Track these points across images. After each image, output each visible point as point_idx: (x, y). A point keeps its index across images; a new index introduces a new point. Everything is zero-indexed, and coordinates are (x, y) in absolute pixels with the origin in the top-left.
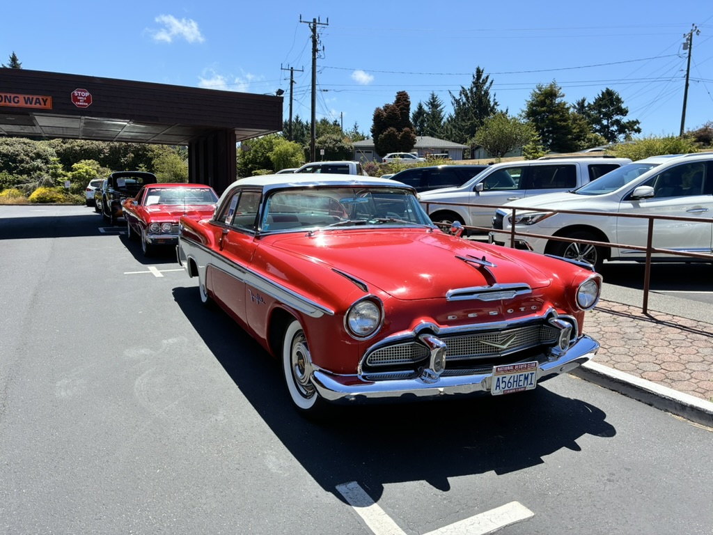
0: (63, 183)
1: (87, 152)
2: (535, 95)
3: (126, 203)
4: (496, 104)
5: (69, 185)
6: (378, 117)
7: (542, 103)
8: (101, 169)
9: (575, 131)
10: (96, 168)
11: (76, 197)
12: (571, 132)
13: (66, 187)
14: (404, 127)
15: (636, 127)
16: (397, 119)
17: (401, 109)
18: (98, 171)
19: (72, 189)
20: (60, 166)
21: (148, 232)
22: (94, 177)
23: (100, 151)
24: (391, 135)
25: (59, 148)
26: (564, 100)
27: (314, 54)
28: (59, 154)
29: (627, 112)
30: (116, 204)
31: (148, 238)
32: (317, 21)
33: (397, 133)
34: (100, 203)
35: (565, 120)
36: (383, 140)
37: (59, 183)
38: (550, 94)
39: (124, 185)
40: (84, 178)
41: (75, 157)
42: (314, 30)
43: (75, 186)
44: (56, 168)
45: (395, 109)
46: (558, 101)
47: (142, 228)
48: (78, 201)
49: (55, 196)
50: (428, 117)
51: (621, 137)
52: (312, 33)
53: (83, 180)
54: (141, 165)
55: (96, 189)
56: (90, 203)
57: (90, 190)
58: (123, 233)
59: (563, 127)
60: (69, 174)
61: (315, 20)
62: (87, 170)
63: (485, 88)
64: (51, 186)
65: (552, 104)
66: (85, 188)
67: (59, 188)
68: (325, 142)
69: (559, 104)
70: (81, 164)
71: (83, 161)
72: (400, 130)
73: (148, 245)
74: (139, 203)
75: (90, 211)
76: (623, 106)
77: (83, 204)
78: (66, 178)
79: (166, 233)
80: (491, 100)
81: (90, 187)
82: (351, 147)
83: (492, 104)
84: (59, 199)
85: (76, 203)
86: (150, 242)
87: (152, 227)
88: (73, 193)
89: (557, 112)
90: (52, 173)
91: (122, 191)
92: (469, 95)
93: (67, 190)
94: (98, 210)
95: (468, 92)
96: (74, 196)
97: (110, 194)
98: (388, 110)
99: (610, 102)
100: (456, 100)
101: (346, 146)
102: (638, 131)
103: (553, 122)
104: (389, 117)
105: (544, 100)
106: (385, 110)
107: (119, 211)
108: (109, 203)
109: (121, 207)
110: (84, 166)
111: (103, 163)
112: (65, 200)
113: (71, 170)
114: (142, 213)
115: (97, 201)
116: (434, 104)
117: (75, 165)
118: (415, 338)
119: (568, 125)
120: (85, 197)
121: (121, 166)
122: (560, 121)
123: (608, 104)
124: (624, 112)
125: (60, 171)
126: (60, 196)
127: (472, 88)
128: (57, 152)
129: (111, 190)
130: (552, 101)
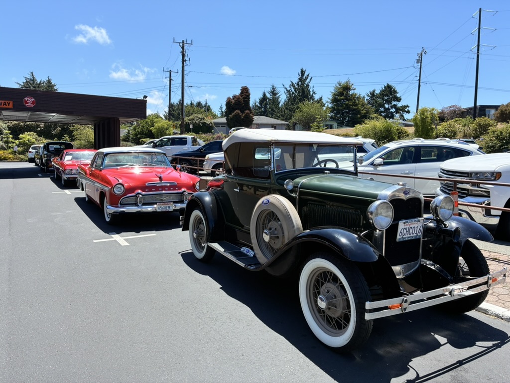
0: (13, 148)
1: (29, 127)
2: (336, 88)
3: (54, 160)
4: (314, 93)
5: (17, 149)
6: (228, 103)
7: (341, 94)
8: (38, 138)
9: (363, 112)
10: (35, 137)
11: (22, 156)
12: (361, 113)
13: (15, 150)
14: (246, 110)
15: (406, 110)
16: (241, 105)
17: (244, 98)
18: (36, 140)
19: (19, 151)
20: (11, 136)
21: (65, 174)
22: (33, 143)
23: (38, 126)
24: (237, 116)
25: (10, 124)
26: (356, 92)
27: (183, 63)
28: (9, 128)
29: (401, 99)
30: (49, 161)
31: (65, 177)
32: (185, 42)
33: (241, 114)
34: (38, 160)
35: (356, 105)
36: (232, 119)
37: (10, 147)
38: (347, 88)
39: (53, 149)
40: (27, 144)
41: (20, 130)
42: (183, 48)
43: (20, 149)
44: (8, 138)
45: (239, 98)
46: (351, 92)
47: (62, 172)
48: (22, 159)
49: (7, 156)
50: (270, 102)
51: (397, 116)
52: (182, 50)
53: (26, 146)
54: (65, 135)
55: (36, 152)
56: (31, 160)
57: (31, 152)
58: (52, 176)
59: (355, 109)
60: (17, 142)
61: (183, 41)
62: (28, 139)
63: (307, 82)
64: (5, 149)
65: (347, 94)
66: (27, 150)
67: (10, 151)
68: (194, 119)
69: (352, 95)
70: (25, 135)
71: (26, 133)
72: (243, 112)
73: (65, 180)
74: (61, 160)
75: (32, 165)
76: (398, 95)
77: (26, 161)
78: (14, 144)
79: (74, 174)
80: (311, 90)
81: (31, 150)
82: (211, 123)
83: (311, 93)
84: (10, 158)
85: (21, 160)
86: (66, 179)
87: (67, 171)
88: (19, 154)
89: (351, 100)
90: (5, 140)
91: (52, 153)
92: (296, 87)
93: (15, 152)
94: (37, 165)
95: (295, 85)
96: (20, 156)
97: (45, 154)
98: (235, 99)
99: (389, 93)
100: (287, 90)
101: (208, 122)
102: (408, 112)
103: (347, 106)
104: (235, 103)
105: (343, 92)
106: (233, 99)
107: (50, 164)
108: (44, 160)
109: (51, 162)
110: (27, 136)
111: (40, 134)
112: (14, 159)
113: (18, 139)
114: (62, 165)
115: (36, 159)
116: (274, 93)
117: (21, 136)
118: (136, 196)
119: (358, 108)
120: (27, 157)
121: (52, 136)
122: (353, 105)
123: (389, 94)
124: (399, 100)
125: (10, 140)
126: (11, 156)
127: (298, 82)
128: (8, 127)
129: (45, 152)
130: (347, 92)
